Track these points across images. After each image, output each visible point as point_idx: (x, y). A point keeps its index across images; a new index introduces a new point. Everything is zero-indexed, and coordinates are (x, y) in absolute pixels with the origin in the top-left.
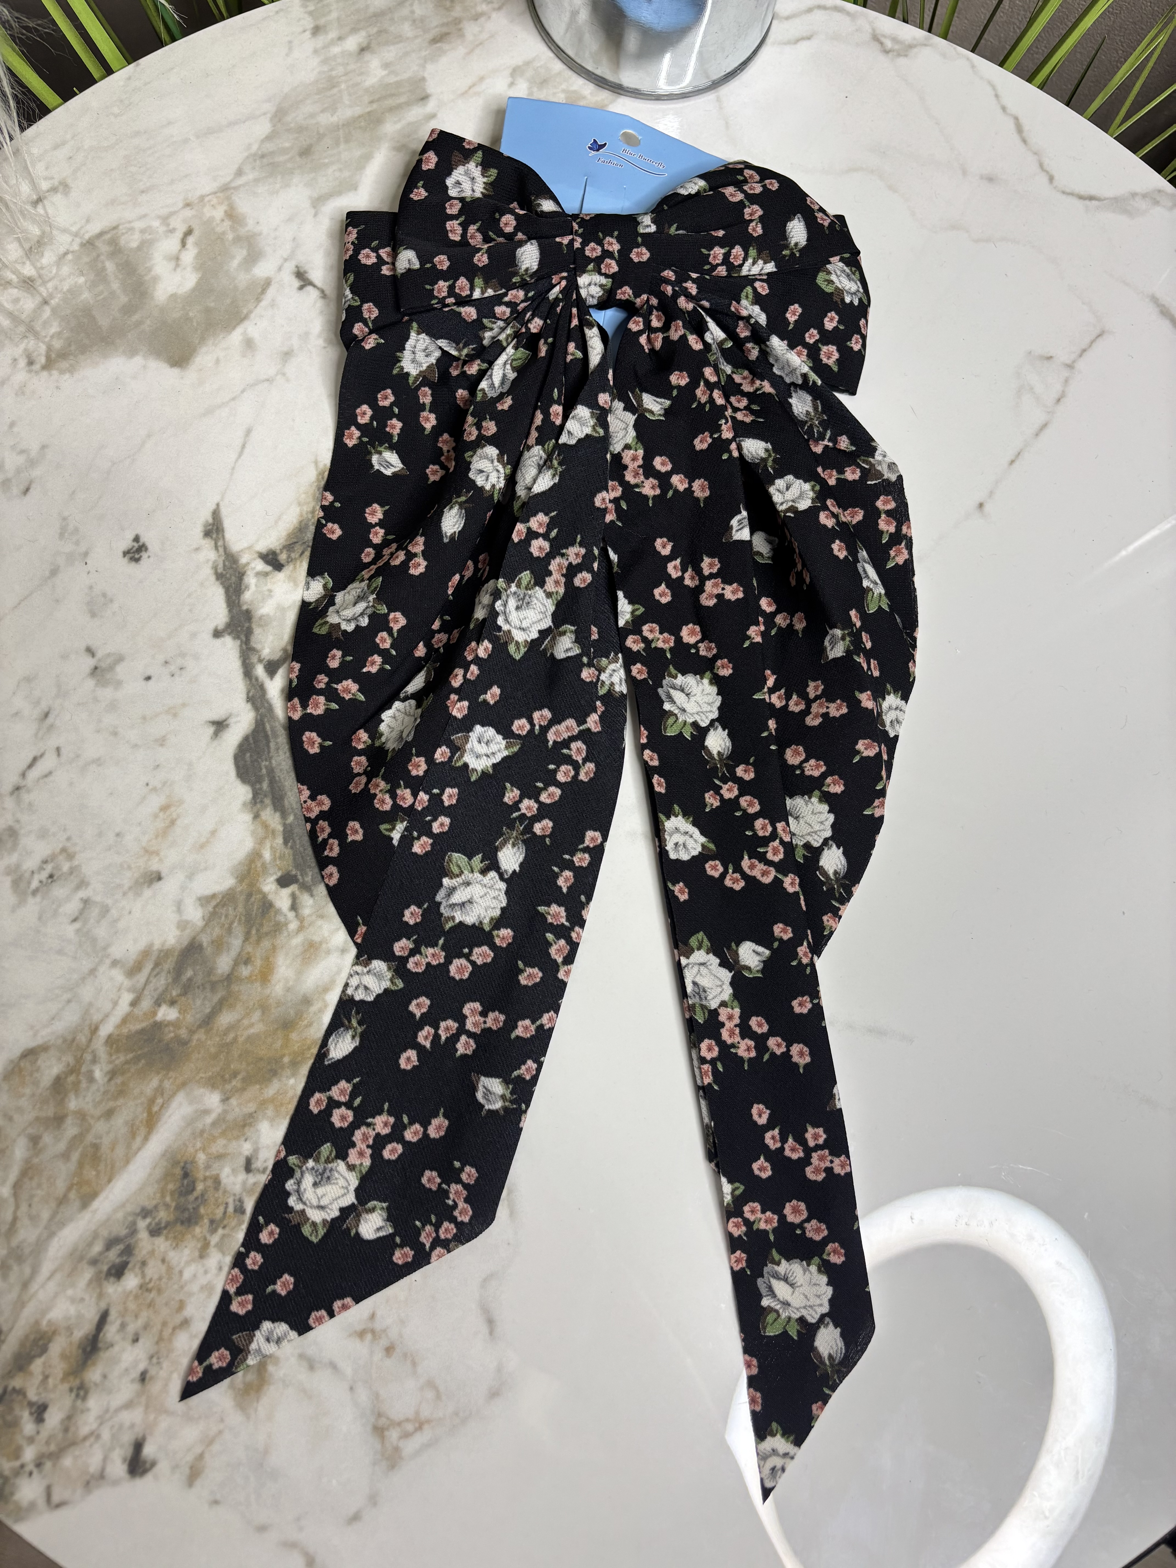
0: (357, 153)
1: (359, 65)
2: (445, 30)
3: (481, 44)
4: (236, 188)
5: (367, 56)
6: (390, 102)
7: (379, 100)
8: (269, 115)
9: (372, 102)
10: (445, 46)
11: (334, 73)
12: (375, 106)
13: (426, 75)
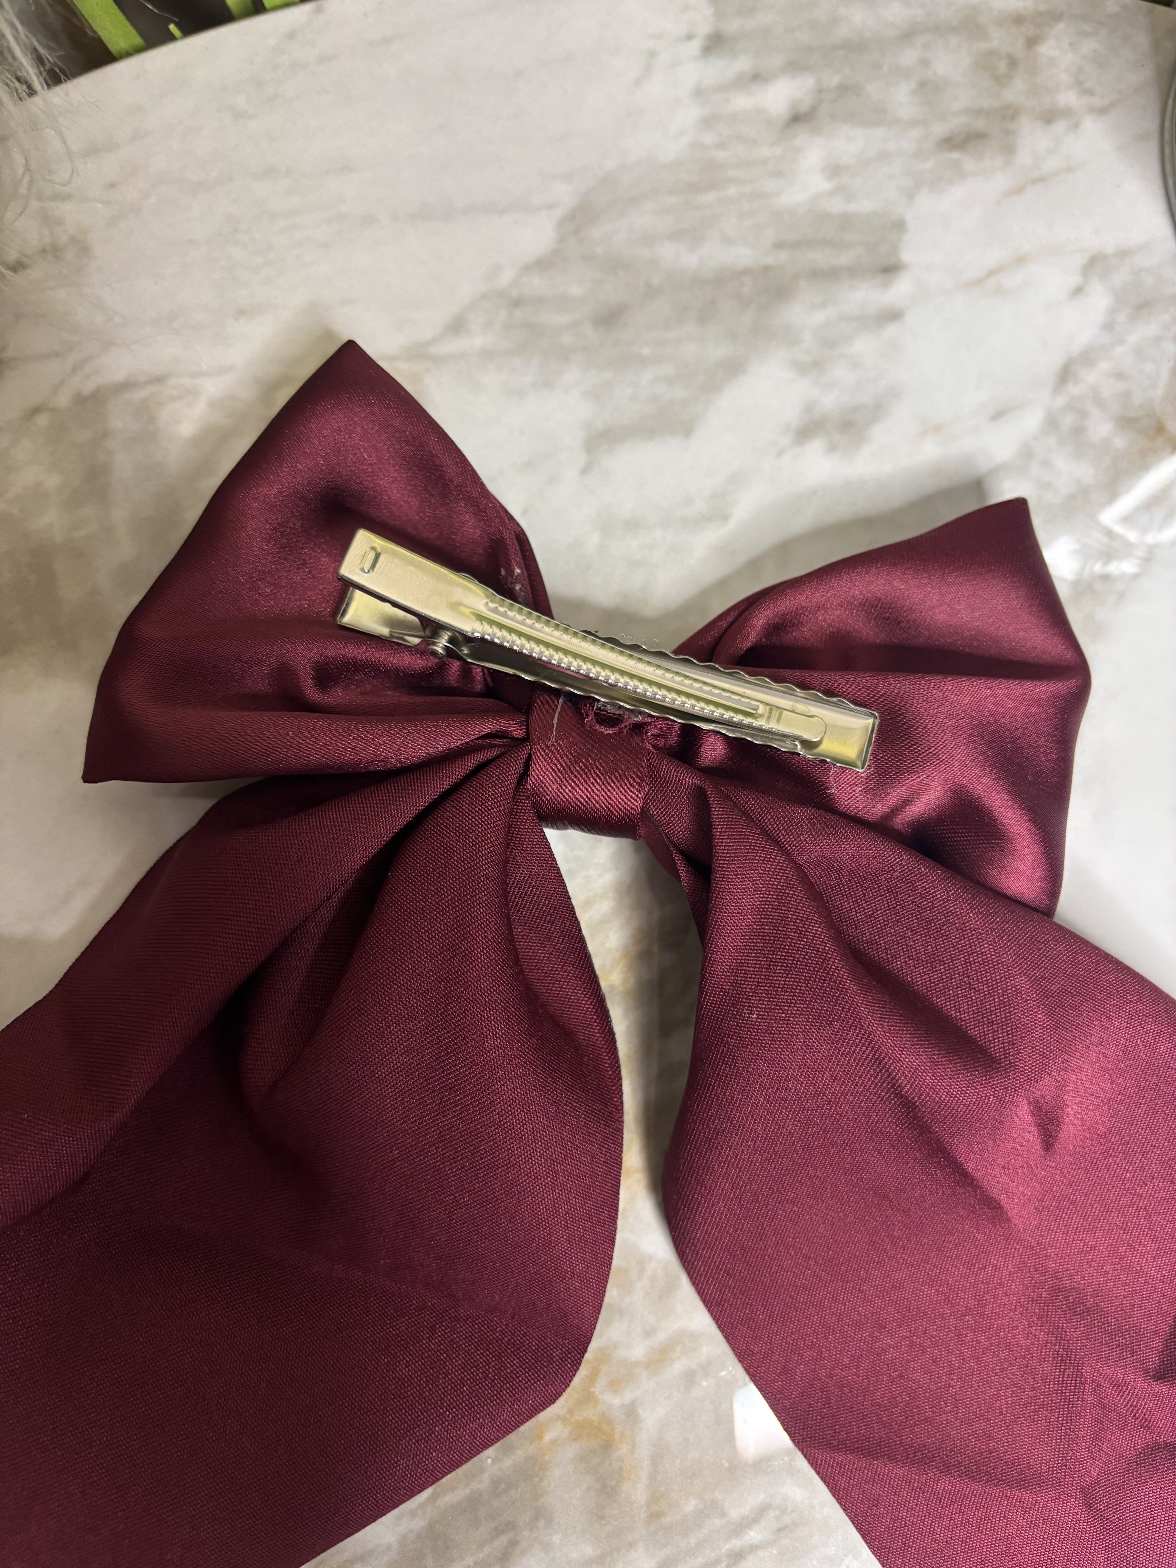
0: (718, 351)
1: (778, 151)
2: (980, 124)
3: (1041, 179)
4: (439, 361)
5: (802, 137)
6: (820, 257)
7: (796, 245)
8: (558, 213)
9: (779, 246)
10: (969, 163)
11: (721, 155)
12: (783, 256)
13: (909, 217)
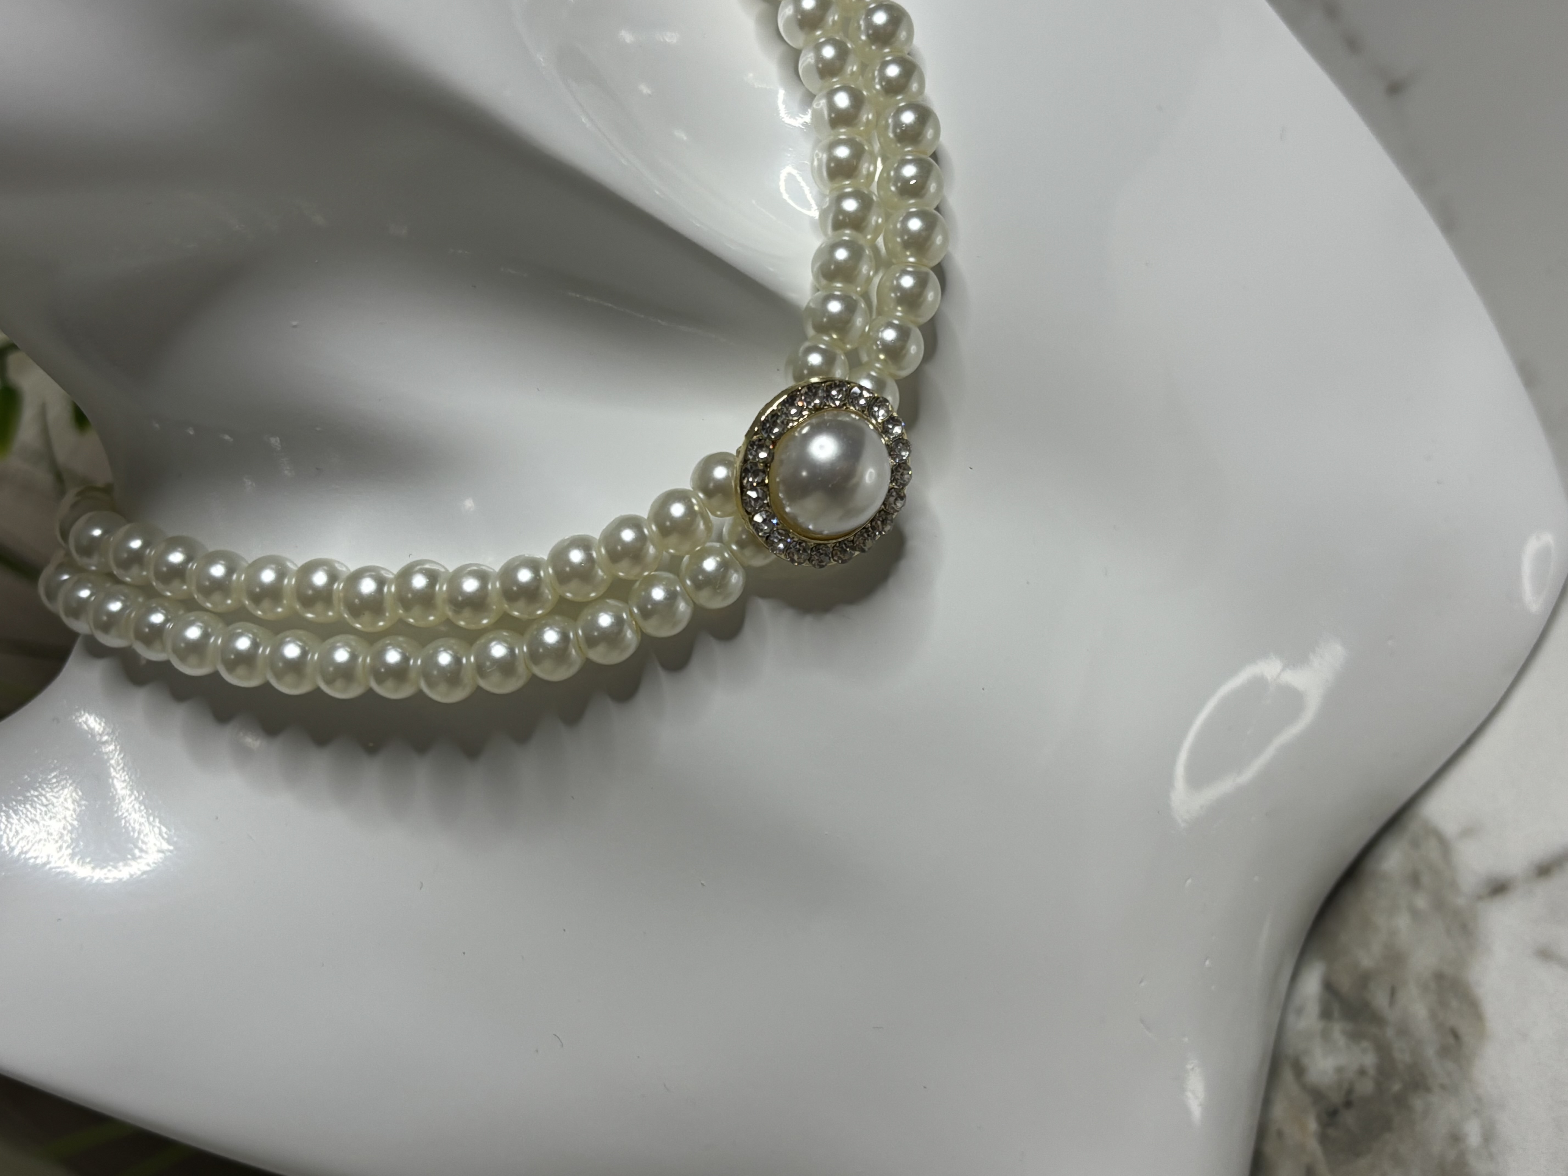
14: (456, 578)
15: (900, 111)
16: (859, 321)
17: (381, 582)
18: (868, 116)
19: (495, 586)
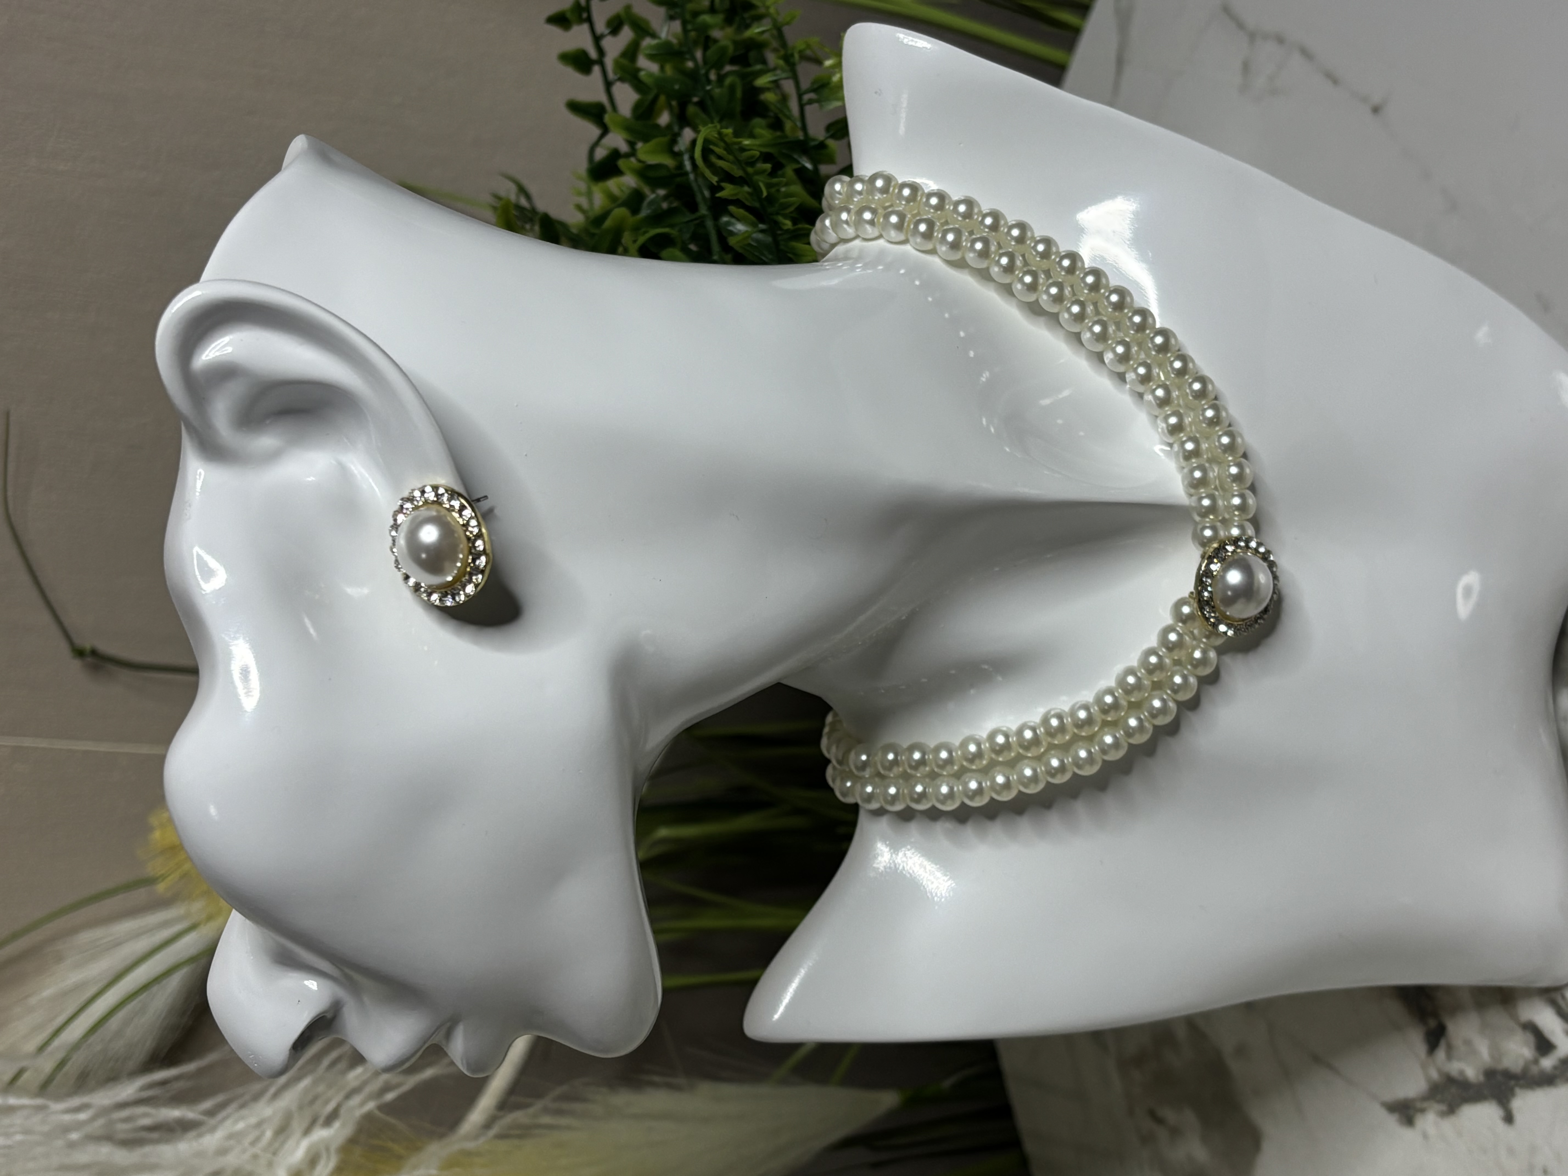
14: (1073, 713)
15: (1191, 384)
16: (1220, 503)
17: (1034, 729)
18: (1175, 394)
19: (1095, 709)
